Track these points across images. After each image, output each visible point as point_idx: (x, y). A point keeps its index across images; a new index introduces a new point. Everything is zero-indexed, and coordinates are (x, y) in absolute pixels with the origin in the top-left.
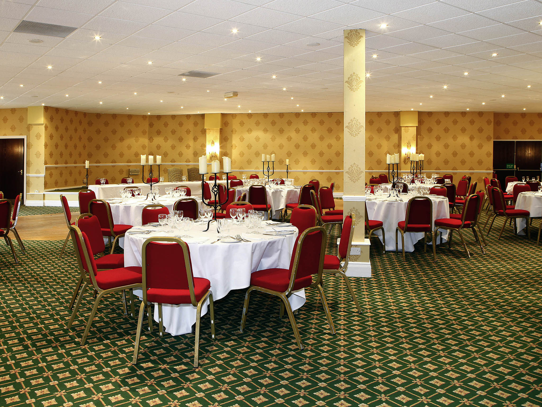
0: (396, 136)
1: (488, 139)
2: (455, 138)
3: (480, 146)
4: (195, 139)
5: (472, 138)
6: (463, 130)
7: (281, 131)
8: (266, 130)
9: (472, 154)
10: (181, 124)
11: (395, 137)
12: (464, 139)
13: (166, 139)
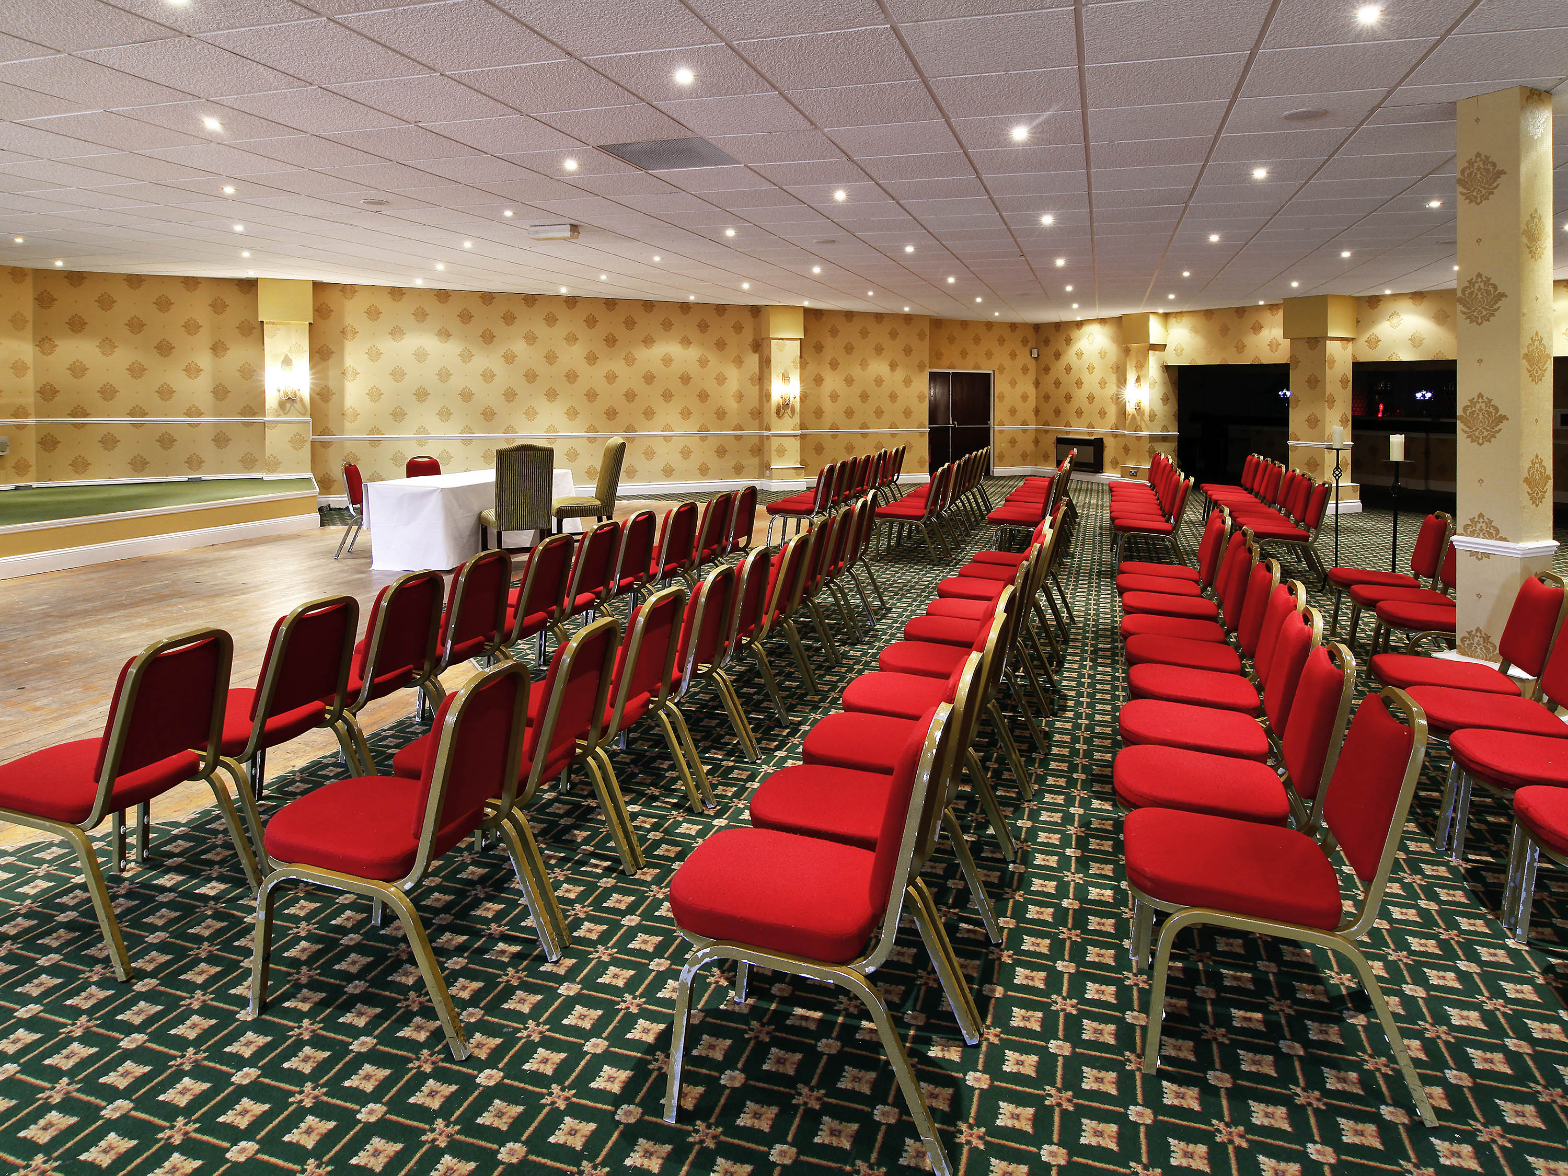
0: (756, 357)
1: (921, 367)
2: (864, 364)
3: (907, 382)
4: (218, 348)
5: (893, 366)
6: (879, 350)
7: (488, 338)
8: (445, 334)
9: (893, 397)
10: (164, 304)
11: (753, 360)
12: (879, 367)
13: (108, 345)
